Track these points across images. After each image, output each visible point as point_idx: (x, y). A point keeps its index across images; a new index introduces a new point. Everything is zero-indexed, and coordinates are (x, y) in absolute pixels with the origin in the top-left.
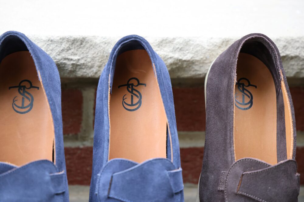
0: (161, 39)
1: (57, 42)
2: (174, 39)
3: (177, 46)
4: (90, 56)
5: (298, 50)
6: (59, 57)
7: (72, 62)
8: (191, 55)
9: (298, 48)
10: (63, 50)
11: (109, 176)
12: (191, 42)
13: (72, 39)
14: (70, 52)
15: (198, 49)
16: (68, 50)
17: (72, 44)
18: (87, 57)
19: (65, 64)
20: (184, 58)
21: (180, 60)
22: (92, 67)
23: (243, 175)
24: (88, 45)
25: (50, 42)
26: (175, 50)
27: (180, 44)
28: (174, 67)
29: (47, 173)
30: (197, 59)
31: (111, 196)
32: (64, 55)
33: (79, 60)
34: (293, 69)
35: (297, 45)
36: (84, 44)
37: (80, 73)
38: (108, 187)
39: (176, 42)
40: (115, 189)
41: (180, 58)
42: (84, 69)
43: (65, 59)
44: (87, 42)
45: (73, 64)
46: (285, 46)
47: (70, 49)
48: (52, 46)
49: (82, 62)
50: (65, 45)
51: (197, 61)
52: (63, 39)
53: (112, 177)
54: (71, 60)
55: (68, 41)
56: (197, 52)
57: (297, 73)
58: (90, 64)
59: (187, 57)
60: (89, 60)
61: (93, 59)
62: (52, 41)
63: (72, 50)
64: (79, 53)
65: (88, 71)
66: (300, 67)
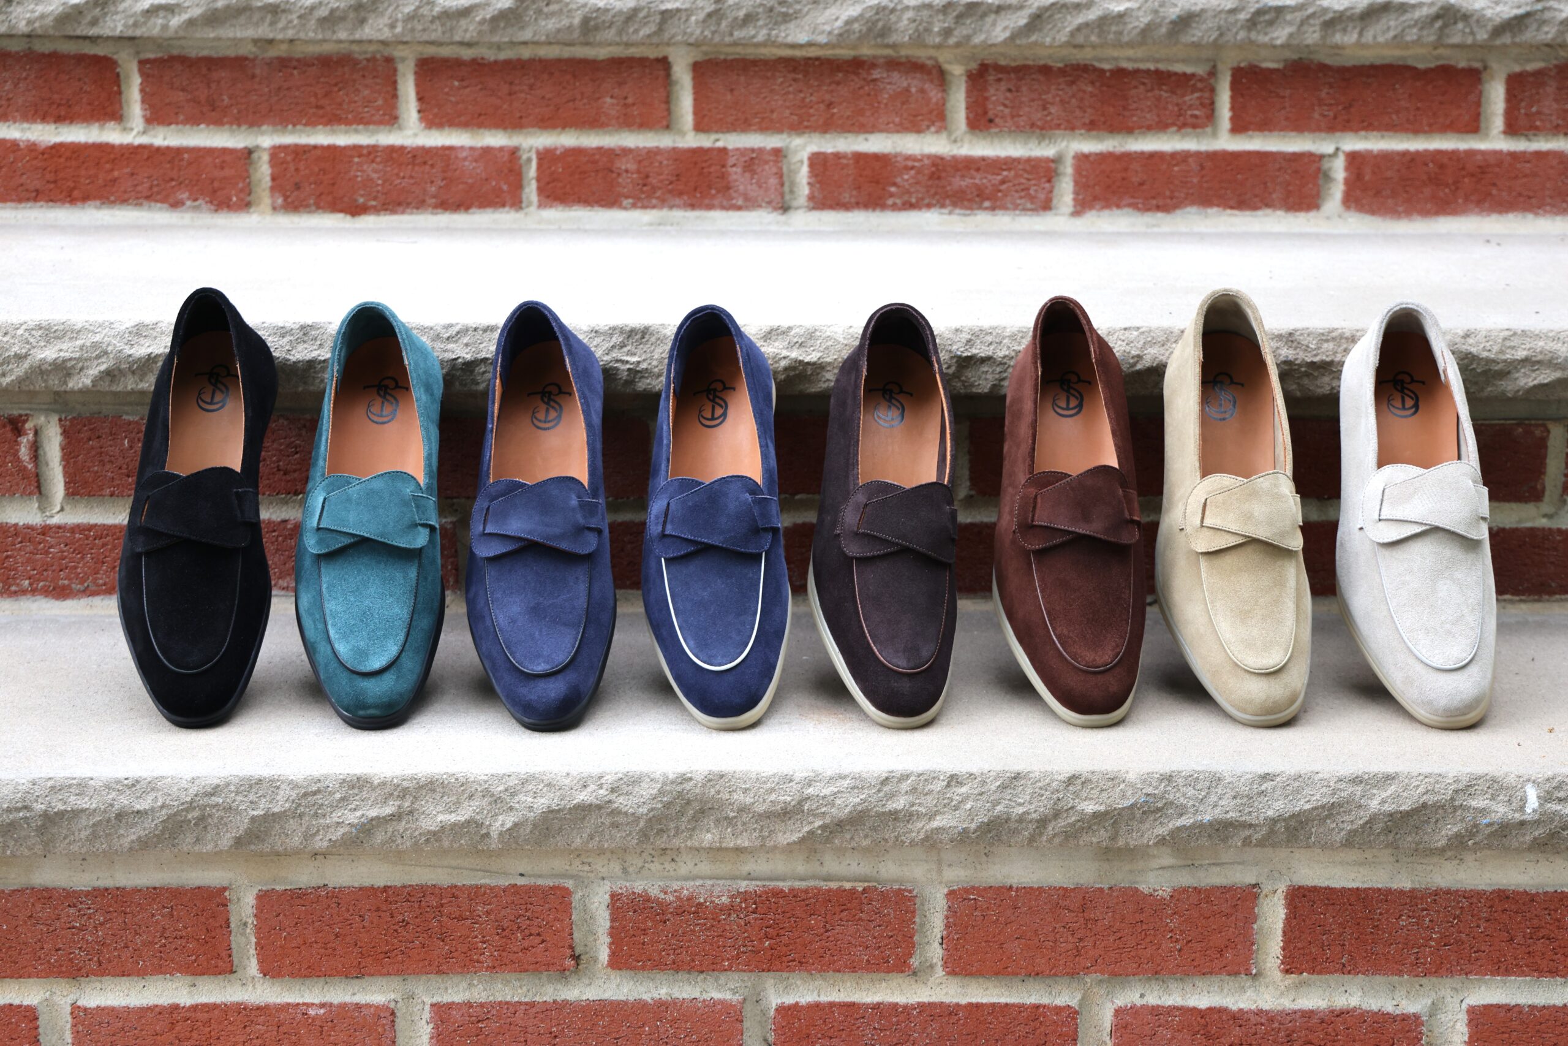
0: (769, 329)
1: (604, 333)
2: (790, 328)
3: (795, 340)
4: (656, 357)
5: (992, 347)
6: (606, 358)
7: (628, 366)
8: (819, 355)
9: (991, 344)
10: (613, 347)
11: (665, 503)
12: (818, 334)
13: (628, 329)
14: (625, 349)
15: (830, 343)
16: (622, 347)
17: (629, 337)
18: (651, 358)
19: (617, 369)
20: (807, 359)
21: (801, 362)
22: (659, 375)
23: (866, 505)
24: (653, 339)
25: (593, 334)
26: (791, 346)
27: (801, 336)
28: (792, 373)
29: (574, 497)
30: (828, 360)
31: (667, 532)
32: (615, 354)
33: (639, 362)
34: (986, 379)
35: (989, 338)
36: (647, 337)
37: (642, 385)
38: (662, 520)
39: (792, 333)
40: (672, 522)
41: (801, 358)
42: (647, 378)
43: (617, 361)
44: (652, 334)
45: (629, 369)
46: (969, 341)
47: (625, 346)
48: (597, 340)
49: (644, 366)
50: (616, 339)
51: (829, 364)
52: (614, 329)
53: (669, 504)
54: (627, 362)
55: (622, 331)
56: (827, 348)
57: (994, 385)
58: (656, 370)
59: (812, 357)
60: (655, 363)
61: (661, 362)
62: (596, 332)
63: (629, 348)
64: (639, 352)
65: (654, 383)
66: (997, 376)
